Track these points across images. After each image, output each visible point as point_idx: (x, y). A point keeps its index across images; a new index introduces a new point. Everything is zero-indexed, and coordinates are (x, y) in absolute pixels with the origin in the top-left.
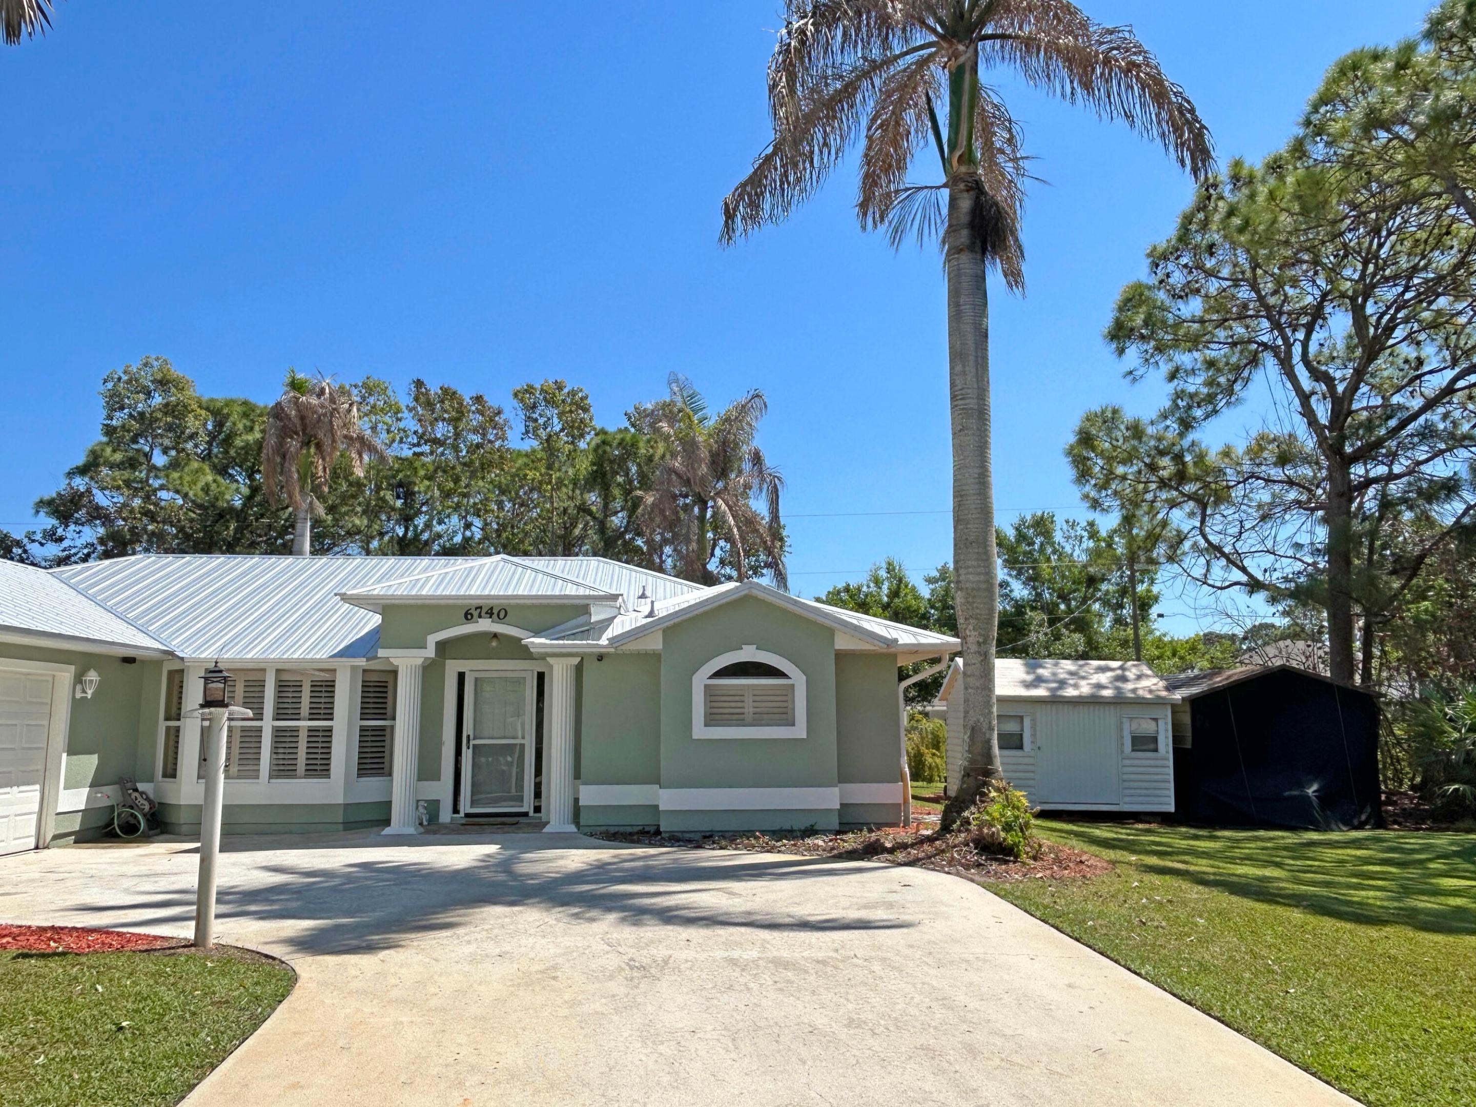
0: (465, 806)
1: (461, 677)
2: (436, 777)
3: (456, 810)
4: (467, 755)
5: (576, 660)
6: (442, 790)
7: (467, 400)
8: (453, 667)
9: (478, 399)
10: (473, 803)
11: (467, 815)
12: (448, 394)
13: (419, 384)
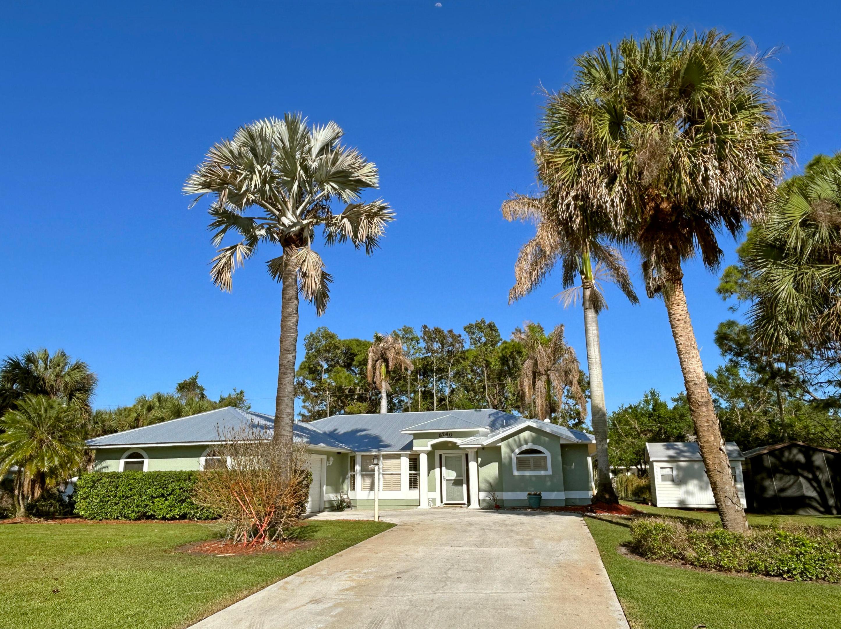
0: (445, 501)
1: (441, 456)
2: (434, 490)
3: (442, 502)
4: (444, 483)
5: (476, 450)
6: (436, 495)
7: (446, 333)
8: (438, 453)
9: (450, 331)
10: (447, 500)
11: (446, 504)
12: (438, 331)
13: (425, 327)
